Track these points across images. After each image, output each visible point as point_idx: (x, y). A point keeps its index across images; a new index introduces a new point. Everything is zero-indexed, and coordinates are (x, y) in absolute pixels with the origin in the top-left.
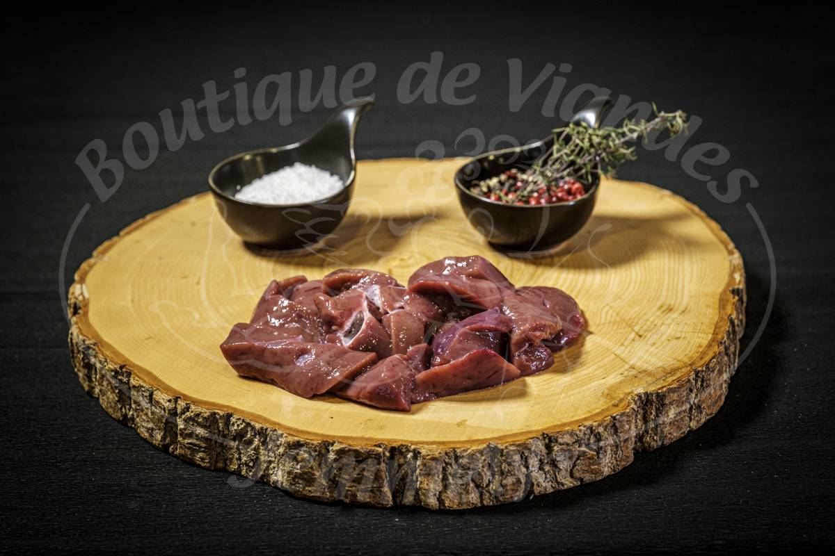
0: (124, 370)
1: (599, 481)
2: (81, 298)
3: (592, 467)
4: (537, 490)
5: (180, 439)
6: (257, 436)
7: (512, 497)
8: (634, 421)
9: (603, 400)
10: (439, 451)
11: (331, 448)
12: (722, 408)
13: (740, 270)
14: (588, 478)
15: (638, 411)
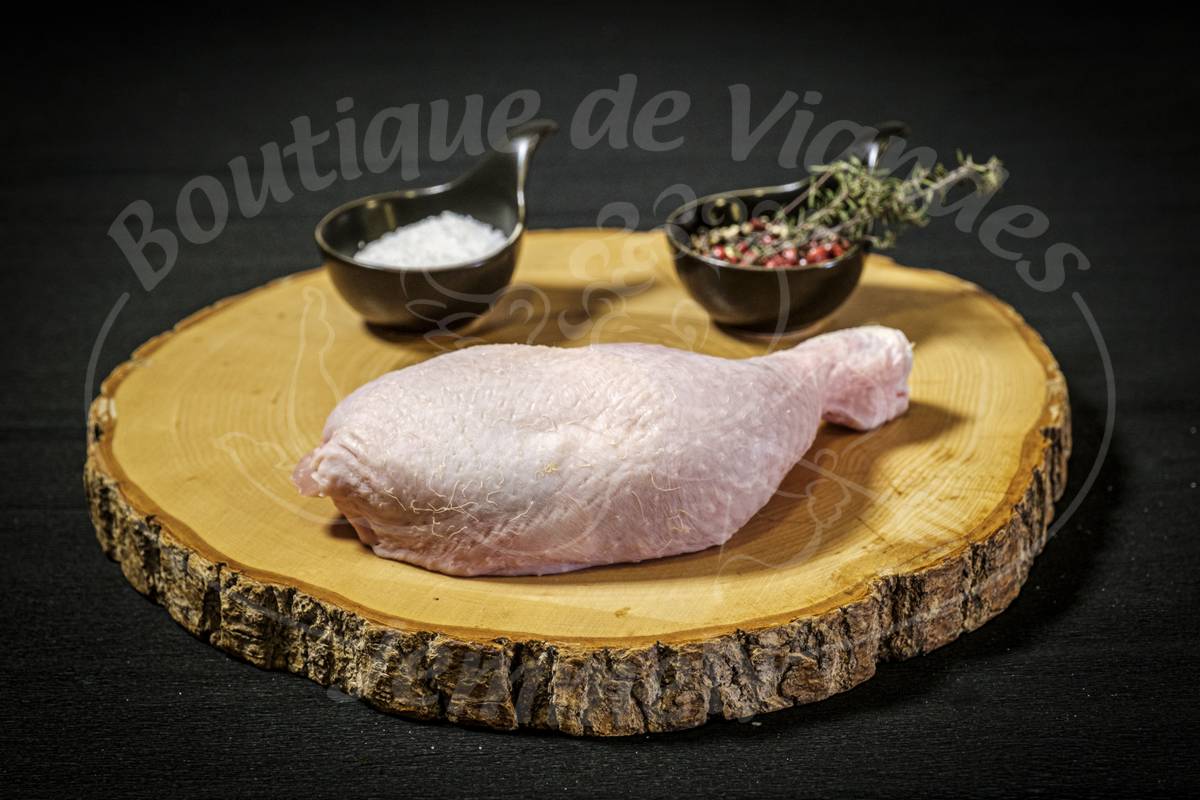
0: (152, 523)
1: (822, 701)
2: (105, 419)
3: (811, 681)
4: (728, 713)
5: (224, 623)
6: (330, 623)
7: (690, 721)
8: (876, 615)
9: (832, 584)
10: (584, 651)
11: (430, 643)
12: (1015, 603)
13: (1060, 401)
14: (804, 696)
15: (883, 602)
